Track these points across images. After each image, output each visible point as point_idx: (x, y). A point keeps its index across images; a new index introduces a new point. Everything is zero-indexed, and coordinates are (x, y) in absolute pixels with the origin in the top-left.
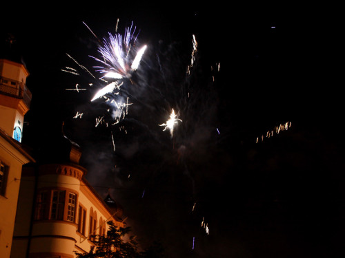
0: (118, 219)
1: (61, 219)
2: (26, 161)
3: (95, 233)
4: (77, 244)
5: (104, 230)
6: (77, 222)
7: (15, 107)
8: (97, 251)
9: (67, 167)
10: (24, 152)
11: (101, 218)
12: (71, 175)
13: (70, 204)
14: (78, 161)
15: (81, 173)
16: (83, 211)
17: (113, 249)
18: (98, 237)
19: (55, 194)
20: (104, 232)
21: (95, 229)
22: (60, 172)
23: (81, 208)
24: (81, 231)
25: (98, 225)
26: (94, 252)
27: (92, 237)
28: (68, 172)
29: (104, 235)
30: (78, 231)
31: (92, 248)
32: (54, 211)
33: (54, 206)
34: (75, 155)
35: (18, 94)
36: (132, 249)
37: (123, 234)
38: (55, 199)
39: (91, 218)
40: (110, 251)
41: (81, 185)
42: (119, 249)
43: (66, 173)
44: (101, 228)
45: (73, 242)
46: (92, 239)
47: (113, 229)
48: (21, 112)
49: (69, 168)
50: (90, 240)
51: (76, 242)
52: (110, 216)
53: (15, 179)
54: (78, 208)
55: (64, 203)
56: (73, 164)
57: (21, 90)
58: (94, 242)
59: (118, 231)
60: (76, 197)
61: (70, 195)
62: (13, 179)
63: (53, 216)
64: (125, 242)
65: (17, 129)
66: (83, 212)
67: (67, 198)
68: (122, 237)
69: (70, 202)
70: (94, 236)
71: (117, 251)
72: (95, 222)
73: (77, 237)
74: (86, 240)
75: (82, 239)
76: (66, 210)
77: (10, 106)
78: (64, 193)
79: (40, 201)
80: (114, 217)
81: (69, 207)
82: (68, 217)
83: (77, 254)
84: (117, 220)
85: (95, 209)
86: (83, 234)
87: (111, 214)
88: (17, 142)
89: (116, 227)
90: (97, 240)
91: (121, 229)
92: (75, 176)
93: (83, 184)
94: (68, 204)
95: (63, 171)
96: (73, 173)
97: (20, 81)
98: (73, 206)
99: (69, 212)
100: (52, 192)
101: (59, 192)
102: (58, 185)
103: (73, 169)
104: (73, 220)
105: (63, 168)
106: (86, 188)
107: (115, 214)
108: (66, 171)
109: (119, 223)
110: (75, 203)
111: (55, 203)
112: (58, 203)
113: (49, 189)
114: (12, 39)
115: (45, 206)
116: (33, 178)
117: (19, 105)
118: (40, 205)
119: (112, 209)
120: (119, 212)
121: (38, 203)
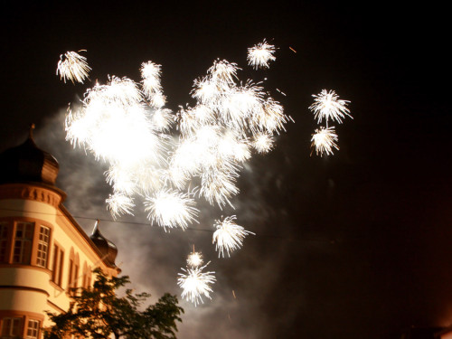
0: (110, 263)
1: (27, 263)
3: (76, 284)
4: (50, 299)
5: (90, 279)
6: (51, 267)
8: (79, 310)
9: (38, 188)
11: (86, 263)
12: (43, 200)
13: (42, 242)
15: (58, 198)
16: (59, 252)
17: (101, 306)
18: (80, 291)
19: (20, 226)
20: (89, 283)
21: (76, 277)
22: (27, 196)
23: (56, 247)
24: (56, 280)
25: (81, 273)
26: (74, 311)
27: (72, 290)
28: (39, 196)
29: (89, 287)
30: (53, 280)
31: (72, 305)
32: (17, 251)
33: (18, 244)
34: (49, 173)
36: (130, 307)
37: (117, 286)
38: (19, 234)
39: (72, 262)
40: (98, 310)
41: (58, 215)
42: (110, 308)
43: (36, 198)
44: (85, 276)
45: (44, 296)
46: (72, 293)
47: (103, 279)
49: (40, 190)
50: (69, 293)
51: (48, 295)
52: (98, 259)
54: (52, 248)
55: (31, 239)
56: (48, 184)
58: (75, 297)
59: (110, 281)
60: (47, 233)
61: (42, 229)
63: (16, 258)
64: (119, 297)
66: (59, 254)
67: (37, 233)
68: (115, 291)
69: (41, 238)
70: (75, 290)
71: (108, 310)
72: (77, 268)
73: (50, 288)
74: (64, 293)
75: (58, 292)
76: (35, 250)
78: (31, 226)
80: (104, 262)
81: (40, 246)
82: (38, 261)
83: (49, 314)
84: (108, 266)
85: (77, 250)
86: (59, 284)
87: (100, 257)
89: (107, 275)
90: (79, 295)
91: (114, 279)
92: (49, 202)
93: (60, 213)
94: (38, 242)
95: (31, 194)
96: (46, 198)
98: (46, 244)
99: (39, 253)
100: (16, 224)
101: (25, 223)
102: (24, 215)
103: (47, 192)
104: (45, 265)
105: (32, 189)
106: (65, 219)
107: (104, 258)
108: (35, 194)
109: (110, 269)
110: (48, 240)
111: (19, 240)
112: (23, 240)
113: (11, 220)
115: (4, 244)
119: (101, 251)
120: (111, 255)
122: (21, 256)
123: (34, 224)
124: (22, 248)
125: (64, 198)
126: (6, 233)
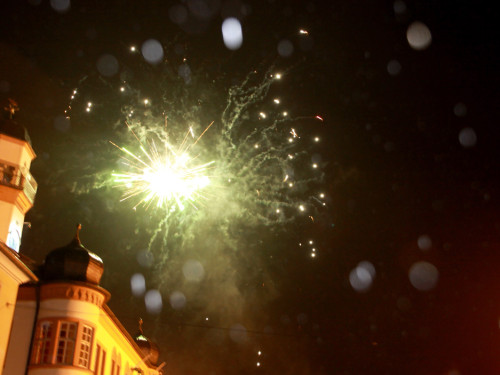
0: (152, 364)
1: (70, 363)
2: (24, 279)
6: (92, 368)
7: (12, 201)
9: (82, 288)
10: (21, 265)
11: (127, 364)
12: (87, 300)
13: (85, 343)
14: (98, 280)
15: (102, 297)
19: (64, 326)
22: (71, 296)
23: (99, 347)
25: (122, 374)
28: (84, 296)
32: (60, 351)
33: (61, 344)
34: (94, 273)
35: (17, 183)
38: (63, 334)
39: (113, 363)
41: (101, 315)
43: (80, 297)
48: (20, 208)
49: (85, 290)
52: (140, 359)
53: (8, 304)
54: (95, 348)
55: (75, 340)
56: (91, 284)
57: (22, 178)
60: (90, 333)
61: (85, 329)
62: (4, 304)
63: (59, 359)
65: (14, 232)
66: (101, 354)
67: (80, 332)
69: (84, 338)
72: (119, 368)
76: (78, 350)
77: (6, 200)
78: (75, 326)
79: (41, 336)
80: (146, 363)
81: (83, 347)
82: (80, 361)
84: (149, 367)
85: (119, 350)
87: (142, 357)
88: (13, 251)
92: (93, 302)
93: (104, 313)
94: (81, 342)
95: (76, 294)
96: (90, 298)
97: (22, 165)
98: (88, 344)
99: (81, 353)
100: (60, 324)
101: (69, 324)
102: (69, 315)
103: (91, 291)
104: (87, 365)
105: (77, 289)
106: (108, 319)
107: (146, 358)
108: (80, 294)
109: (152, 371)
110: (91, 340)
111: (62, 339)
112: (66, 340)
113: (55, 320)
114: (15, 107)
115: (48, 344)
116: (32, 304)
117: (18, 199)
118: (40, 342)
119: (143, 351)
120: (153, 355)
121: (39, 339)
122: (64, 356)
123: (78, 323)
124: (65, 348)
125: (108, 298)
126: (50, 333)
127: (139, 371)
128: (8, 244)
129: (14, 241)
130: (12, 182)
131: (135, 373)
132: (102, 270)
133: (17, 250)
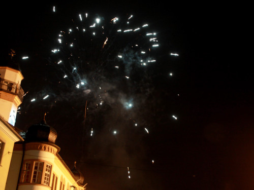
1: (39, 183)
2: (17, 140)
6: (51, 185)
7: (12, 101)
9: (46, 145)
10: (16, 133)
11: (68, 184)
12: (48, 151)
13: (47, 172)
14: (54, 141)
15: (56, 150)
19: (36, 164)
22: (41, 149)
23: (54, 175)
25: (66, 189)
28: (47, 149)
32: (34, 177)
33: (35, 173)
34: (52, 137)
35: (14, 92)
38: (36, 168)
39: (61, 183)
41: (55, 159)
43: (45, 150)
48: (16, 104)
49: (47, 146)
53: (9, 152)
54: (52, 175)
55: (42, 171)
56: (50, 143)
57: (17, 89)
60: (51, 167)
61: (47, 166)
62: (7, 152)
63: (34, 180)
65: (12, 116)
66: (55, 178)
67: (45, 167)
69: (46, 170)
72: (64, 186)
76: (44, 176)
77: (8, 100)
78: (42, 164)
80: (77, 183)
81: (46, 174)
82: (45, 181)
84: (79, 185)
85: (64, 177)
87: (76, 181)
88: (11, 126)
92: (51, 152)
93: (57, 158)
94: (45, 172)
95: (43, 148)
96: (50, 150)
97: (17, 82)
98: (49, 173)
99: (45, 178)
100: (35, 162)
101: (39, 162)
102: (39, 158)
103: (51, 147)
104: (48, 184)
105: (43, 145)
106: (59, 161)
107: (78, 181)
108: (45, 148)
109: (80, 187)
110: (50, 171)
111: (36, 171)
112: (38, 171)
113: (33, 160)
114: (14, 53)
115: (28, 173)
116: (21, 152)
117: (15, 99)
118: (25, 172)
119: (76, 177)
120: (81, 180)
121: (24, 170)
122: (36, 179)
123: (44, 163)
124: (37, 175)
125: (59, 150)
126: (30, 167)
127: (74, 187)
128: (9, 122)
129: (12, 121)
130: (12, 91)
131: (73, 188)
132: (56, 136)
133: (14, 125)
